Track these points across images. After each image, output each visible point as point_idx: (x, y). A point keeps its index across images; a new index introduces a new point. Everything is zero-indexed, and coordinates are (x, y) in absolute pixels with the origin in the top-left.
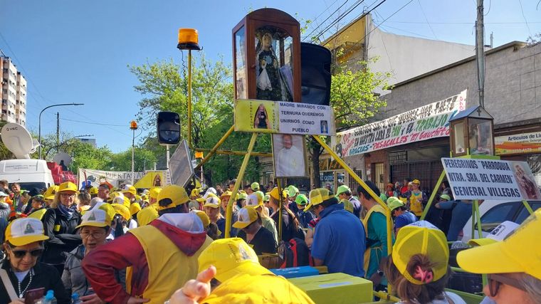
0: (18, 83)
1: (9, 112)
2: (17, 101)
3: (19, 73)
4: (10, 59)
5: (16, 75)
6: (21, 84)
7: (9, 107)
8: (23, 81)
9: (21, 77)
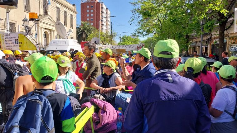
0: (107, 13)
1: (104, 25)
2: (107, 20)
3: (107, 9)
4: (103, 3)
5: (106, 9)
6: (108, 13)
7: (104, 22)
8: (109, 12)
9: (108, 10)
